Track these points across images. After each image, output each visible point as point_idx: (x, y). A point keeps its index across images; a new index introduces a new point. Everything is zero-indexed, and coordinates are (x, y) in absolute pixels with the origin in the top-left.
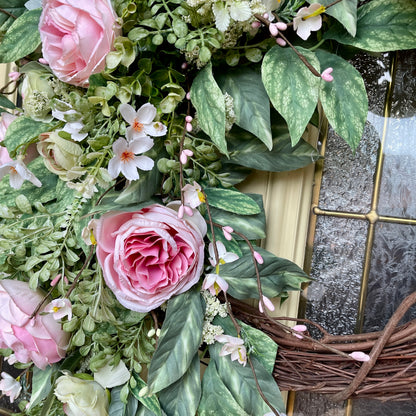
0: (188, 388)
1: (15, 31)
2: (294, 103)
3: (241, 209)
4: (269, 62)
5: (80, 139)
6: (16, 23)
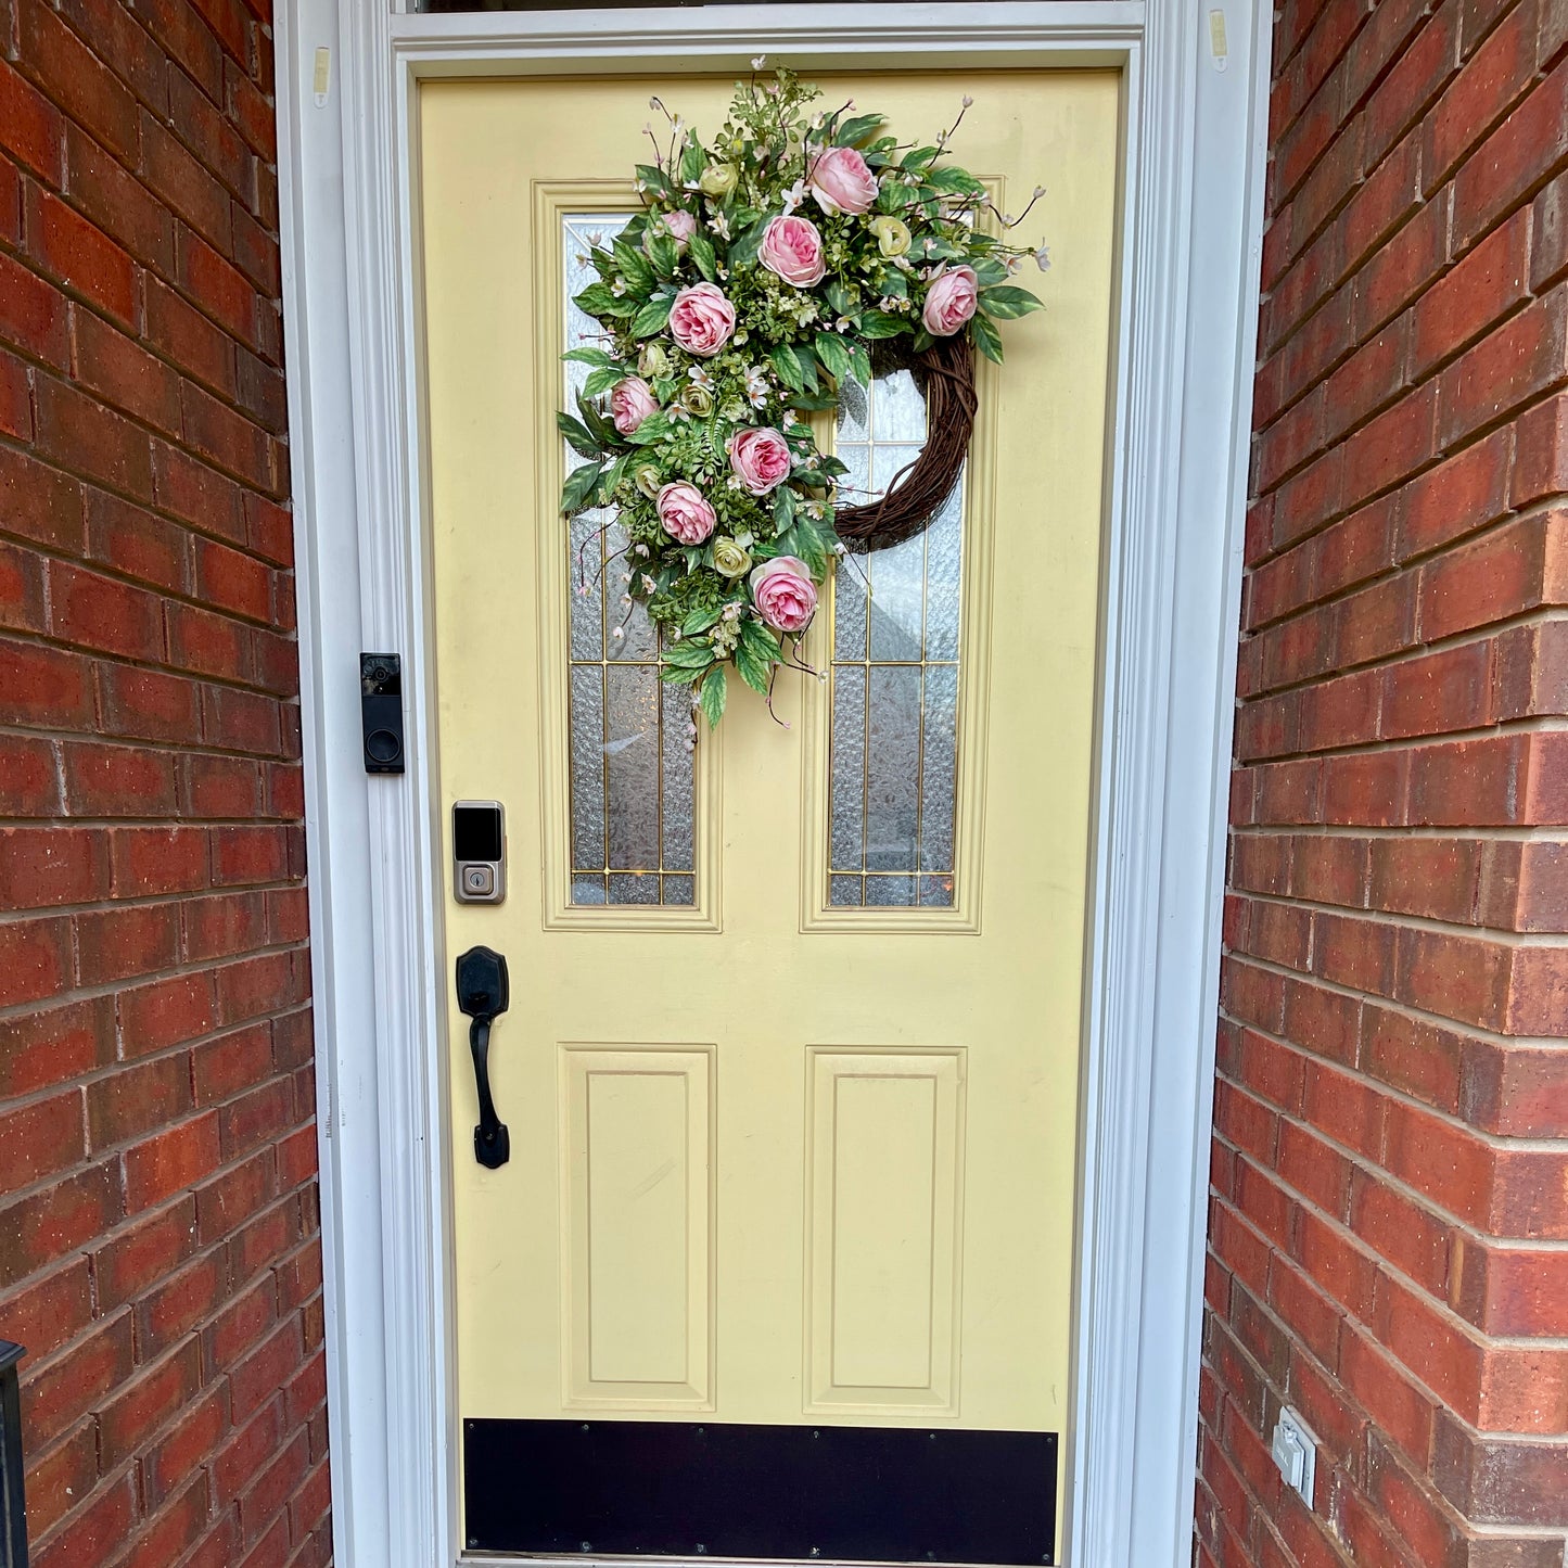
0: (790, 539)
1: (644, 315)
2: (837, 366)
5: (712, 389)
6: (644, 310)
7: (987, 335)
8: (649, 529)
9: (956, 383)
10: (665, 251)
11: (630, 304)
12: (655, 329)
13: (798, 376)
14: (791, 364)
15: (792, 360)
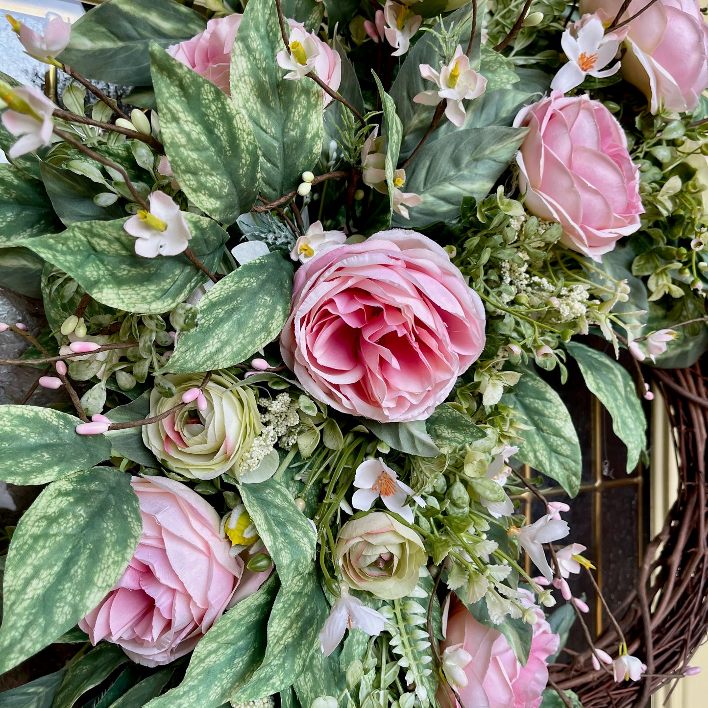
10: (284, 121)
11: (179, 273)
12: (245, 347)
13: (568, 452)
14: (550, 426)
15: (556, 418)
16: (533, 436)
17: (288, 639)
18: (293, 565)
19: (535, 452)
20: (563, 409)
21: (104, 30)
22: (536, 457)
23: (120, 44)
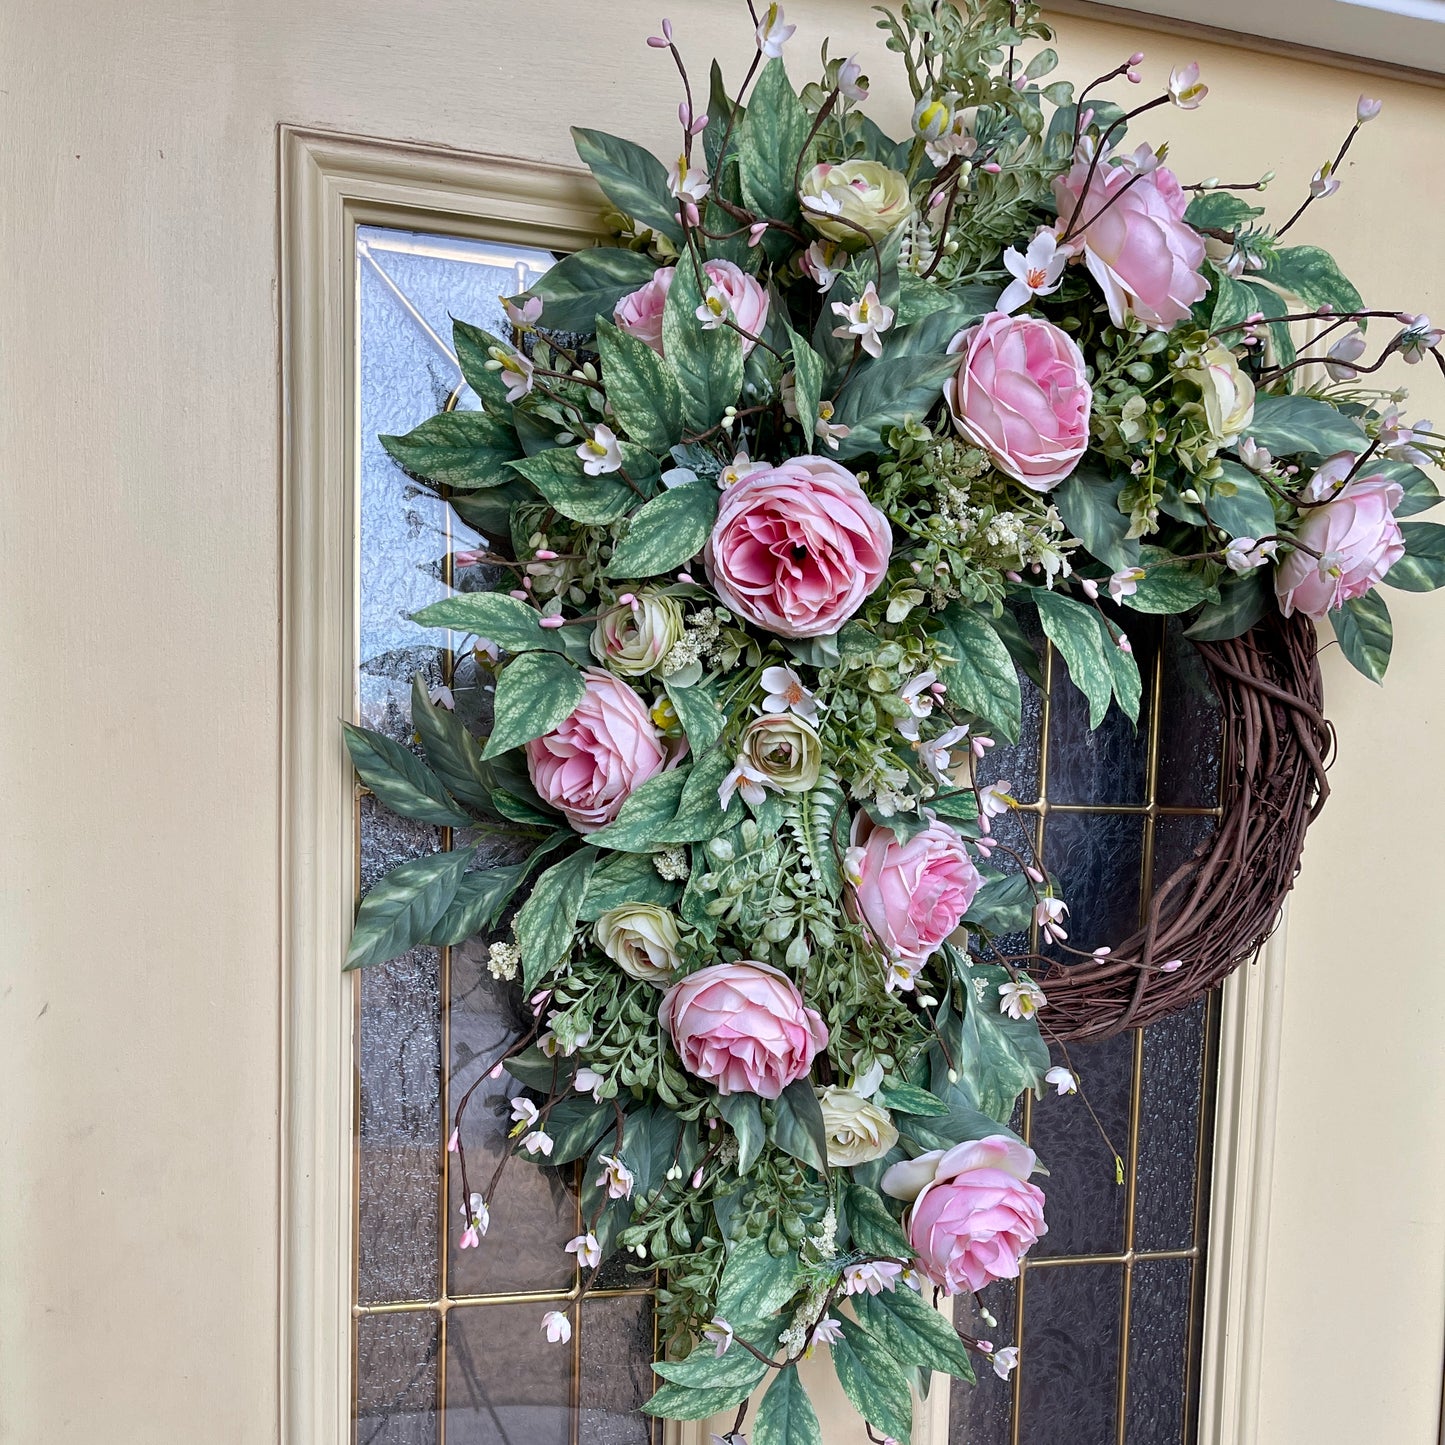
1: (644, 522)
2: (1090, 675)
3: (967, 812)
4: (1046, 618)
7: (1359, 619)
8: (635, 1058)
9: (1298, 719)
10: (708, 363)
11: (617, 492)
12: (670, 559)
13: (1008, 695)
14: (989, 665)
15: (994, 658)
16: (971, 677)
17: (699, 807)
18: (701, 737)
19: (974, 695)
20: (1002, 648)
21: (567, 282)
22: (975, 701)
23: (581, 294)
